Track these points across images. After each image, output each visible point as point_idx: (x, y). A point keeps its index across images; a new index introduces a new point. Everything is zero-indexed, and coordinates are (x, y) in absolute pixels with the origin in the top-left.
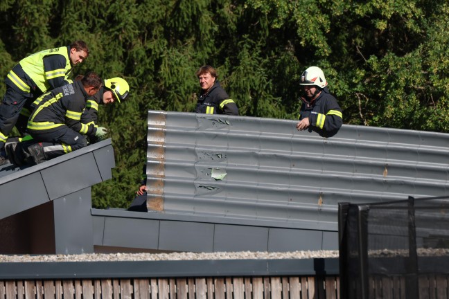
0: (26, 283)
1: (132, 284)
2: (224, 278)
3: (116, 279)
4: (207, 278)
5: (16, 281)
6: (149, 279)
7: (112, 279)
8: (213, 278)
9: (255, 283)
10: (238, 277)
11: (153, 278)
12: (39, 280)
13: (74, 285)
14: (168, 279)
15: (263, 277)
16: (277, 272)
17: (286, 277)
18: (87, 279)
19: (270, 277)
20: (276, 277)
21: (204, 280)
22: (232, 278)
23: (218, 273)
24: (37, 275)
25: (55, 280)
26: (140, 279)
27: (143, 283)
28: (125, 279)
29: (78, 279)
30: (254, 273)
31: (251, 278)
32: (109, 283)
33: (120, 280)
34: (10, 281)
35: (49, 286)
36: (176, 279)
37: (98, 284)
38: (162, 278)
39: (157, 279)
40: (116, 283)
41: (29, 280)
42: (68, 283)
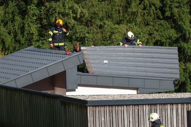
0: (107, 106)
1: (138, 106)
2: (165, 104)
3: (133, 105)
4: (160, 104)
5: (104, 106)
6: (143, 105)
7: (132, 105)
8: (162, 104)
9: (174, 105)
10: (169, 104)
11: (144, 104)
12: (111, 105)
13: (121, 107)
14: (148, 105)
15: (176, 104)
16: (180, 102)
17: (182, 104)
18: (125, 105)
19: (178, 104)
20: (180, 103)
21: (159, 105)
22: (167, 104)
23: (163, 103)
24: (111, 104)
25: (115, 106)
26: (140, 105)
27: (141, 106)
28: (136, 105)
29: (122, 105)
30: (174, 102)
32: (131, 106)
33: (135, 105)
34: (102, 106)
35: (114, 107)
36: (151, 105)
37: (128, 106)
38: (147, 104)
39: (145, 105)
40: (133, 106)
41: (108, 106)
42: (119, 106)
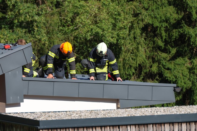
0: (70, 129)
1: (119, 128)
2: (160, 124)
3: (111, 126)
4: (153, 124)
5: (66, 128)
6: (127, 125)
7: (110, 126)
8: (156, 124)
9: (175, 126)
10: (167, 123)
11: (129, 125)
12: (76, 128)
13: (92, 129)
14: (135, 125)
15: (178, 123)
16: (185, 120)
17: (189, 123)
18: (98, 127)
19: (181, 123)
20: (184, 122)
21: (152, 125)
22: (164, 124)
23: (159, 122)
24: (76, 125)
25: (83, 127)
26: (122, 125)
27: (124, 127)
28: (116, 126)
29: (94, 127)
30: (174, 121)
31: (173, 123)
32: (108, 128)
34: (63, 128)
36: (139, 125)
37: (103, 128)
38: (133, 125)
39: (130, 125)
40: (111, 128)
41: (72, 128)
42: (89, 129)
